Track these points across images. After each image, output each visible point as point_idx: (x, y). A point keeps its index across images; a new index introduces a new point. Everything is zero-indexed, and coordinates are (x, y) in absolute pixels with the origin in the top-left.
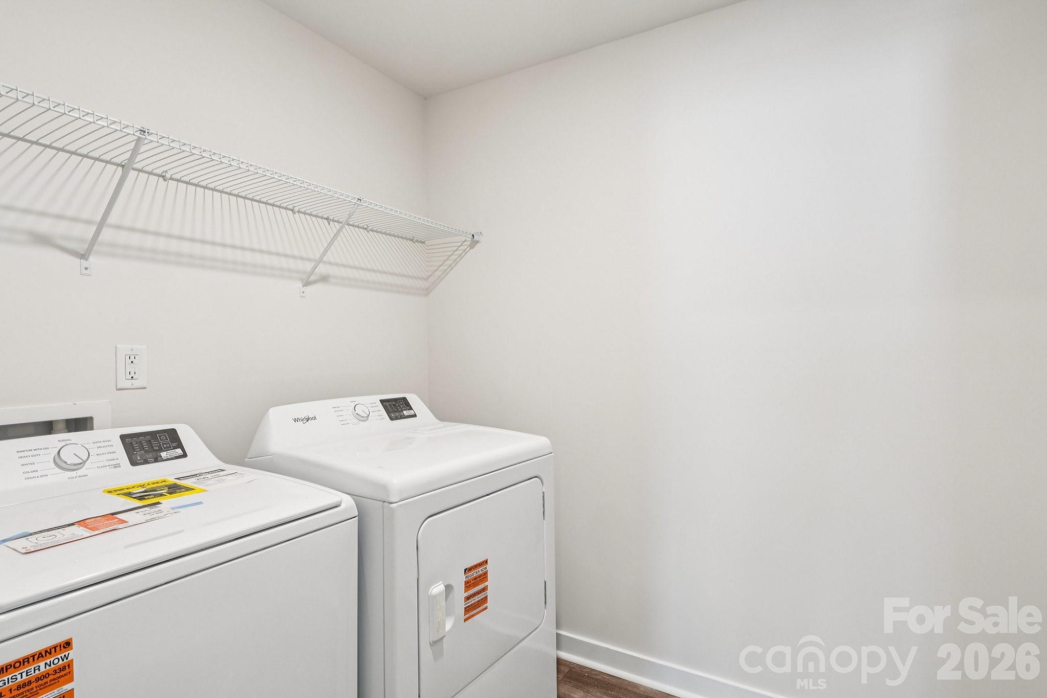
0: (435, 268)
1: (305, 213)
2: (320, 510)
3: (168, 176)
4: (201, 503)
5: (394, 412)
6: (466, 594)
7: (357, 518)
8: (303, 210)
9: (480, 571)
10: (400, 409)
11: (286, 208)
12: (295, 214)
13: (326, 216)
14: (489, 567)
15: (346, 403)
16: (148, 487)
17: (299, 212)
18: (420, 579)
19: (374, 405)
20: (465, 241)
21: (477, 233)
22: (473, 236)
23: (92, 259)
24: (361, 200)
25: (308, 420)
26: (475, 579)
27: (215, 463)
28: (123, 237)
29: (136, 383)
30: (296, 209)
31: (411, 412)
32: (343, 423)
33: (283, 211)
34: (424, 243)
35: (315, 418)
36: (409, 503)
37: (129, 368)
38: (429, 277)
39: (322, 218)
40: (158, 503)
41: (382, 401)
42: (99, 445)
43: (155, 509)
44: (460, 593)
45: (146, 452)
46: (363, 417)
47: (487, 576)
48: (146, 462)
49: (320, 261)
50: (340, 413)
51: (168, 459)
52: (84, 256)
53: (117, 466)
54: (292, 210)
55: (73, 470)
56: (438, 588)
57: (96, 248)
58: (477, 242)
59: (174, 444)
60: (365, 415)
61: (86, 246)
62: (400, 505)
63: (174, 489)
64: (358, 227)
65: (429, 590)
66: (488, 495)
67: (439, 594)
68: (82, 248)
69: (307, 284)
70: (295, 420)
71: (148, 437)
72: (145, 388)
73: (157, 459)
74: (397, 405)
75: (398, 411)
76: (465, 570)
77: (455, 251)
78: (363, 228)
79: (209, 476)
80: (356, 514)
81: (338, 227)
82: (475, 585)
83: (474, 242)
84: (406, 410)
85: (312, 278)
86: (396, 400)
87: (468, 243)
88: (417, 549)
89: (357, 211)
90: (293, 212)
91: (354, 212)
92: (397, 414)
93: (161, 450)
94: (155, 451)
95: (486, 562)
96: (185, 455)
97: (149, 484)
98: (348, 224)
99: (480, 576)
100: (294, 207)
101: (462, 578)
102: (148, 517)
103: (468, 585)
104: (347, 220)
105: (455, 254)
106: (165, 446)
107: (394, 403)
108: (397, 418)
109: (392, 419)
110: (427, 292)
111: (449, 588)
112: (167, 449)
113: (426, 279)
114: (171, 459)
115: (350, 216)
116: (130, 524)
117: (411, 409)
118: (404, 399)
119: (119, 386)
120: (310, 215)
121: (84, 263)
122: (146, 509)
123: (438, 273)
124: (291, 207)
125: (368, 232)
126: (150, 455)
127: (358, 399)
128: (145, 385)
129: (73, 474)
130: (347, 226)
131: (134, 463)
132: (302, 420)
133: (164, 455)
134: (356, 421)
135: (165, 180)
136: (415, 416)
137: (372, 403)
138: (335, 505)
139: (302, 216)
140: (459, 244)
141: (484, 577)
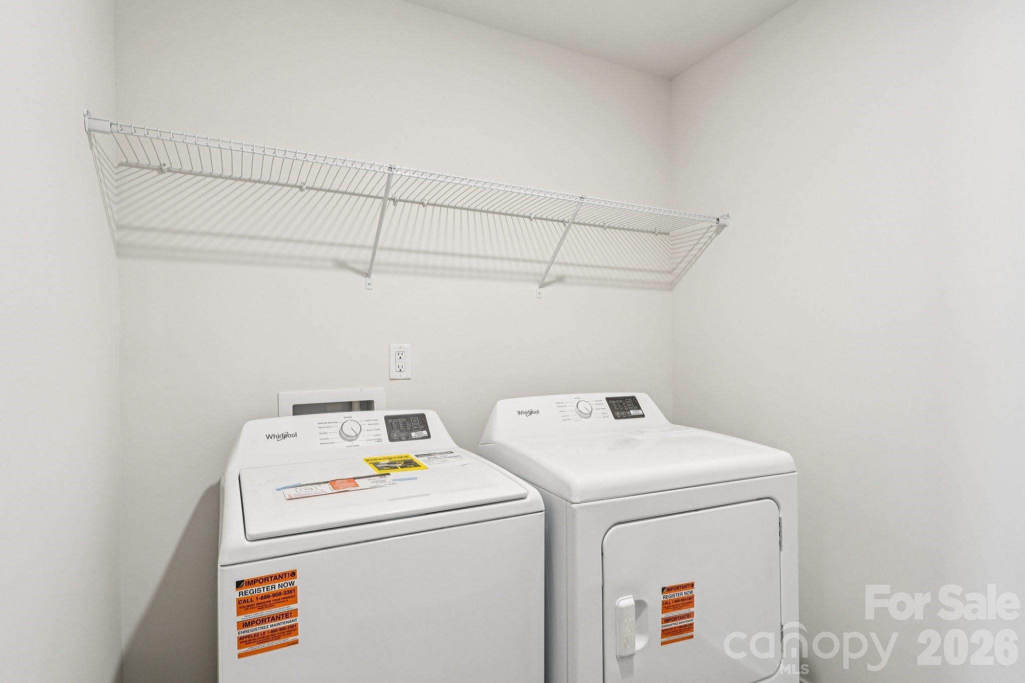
0: (679, 260)
1: (541, 219)
2: (508, 499)
3: (426, 202)
4: (416, 478)
5: (620, 411)
6: (665, 616)
7: (544, 512)
8: (539, 216)
9: (683, 594)
10: (627, 409)
11: (524, 217)
12: (532, 220)
13: (561, 219)
14: (695, 591)
15: (570, 399)
16: (393, 460)
17: (535, 218)
18: (605, 587)
19: (599, 403)
20: (711, 226)
21: (724, 215)
22: (718, 219)
23: (373, 276)
24: (583, 198)
25: (531, 413)
26: (677, 601)
27: (451, 445)
28: (394, 257)
29: (403, 375)
30: (533, 216)
31: (640, 412)
32: (564, 418)
33: (521, 219)
34: (668, 234)
35: (538, 412)
36: (592, 506)
37: (399, 363)
38: (674, 269)
39: (557, 221)
40: (388, 474)
41: (608, 399)
42: (370, 422)
43: (383, 479)
44: (655, 615)
45: (401, 431)
46: (586, 414)
47: (693, 602)
48: (400, 439)
49: (552, 263)
50: (563, 409)
51: (416, 439)
52: (367, 275)
53: (379, 440)
54: (529, 217)
55: (351, 441)
56: (627, 601)
57: (374, 267)
58: (724, 226)
59: (422, 427)
60: (588, 412)
61: (368, 266)
62: (582, 507)
63: (409, 464)
64: (594, 225)
65: (617, 599)
66: (696, 510)
67: (628, 608)
68: (364, 268)
69: (543, 285)
70: (519, 413)
71: (404, 420)
72: (410, 379)
73: (408, 438)
74: (624, 404)
75: (624, 410)
76: (663, 589)
77: (700, 239)
78: (599, 226)
79: (438, 456)
80: (544, 509)
81: (564, 229)
82: (675, 608)
83: (721, 227)
84: (632, 409)
85: (547, 279)
86: (623, 399)
87: (714, 228)
88: (602, 554)
89: (582, 208)
90: (530, 219)
91: (578, 211)
92: (623, 413)
93: (412, 430)
94: (408, 431)
95: (692, 585)
96: (429, 437)
97: (395, 458)
98: (574, 223)
99: (683, 599)
100: (531, 214)
101: (660, 598)
102: (374, 484)
103: (667, 606)
104: (574, 218)
105: (700, 241)
106: (415, 427)
107: (621, 401)
108: (622, 417)
109: (616, 418)
110: (671, 286)
111: (640, 605)
112: (417, 430)
113: (670, 272)
114: (419, 439)
115: (575, 215)
116: (360, 488)
117: (639, 408)
118: (633, 399)
119: (391, 377)
120: (546, 219)
121: (369, 280)
122: (378, 478)
123: (683, 265)
124: (527, 214)
125: (605, 229)
126: (404, 434)
127: (583, 396)
128: (408, 376)
129: (350, 443)
130: (573, 226)
131: (391, 439)
132: (526, 413)
133: (413, 434)
134: (578, 417)
135: (424, 206)
136: (643, 416)
137: (598, 401)
138: (520, 497)
139: (538, 221)
140: (705, 231)
141: (689, 601)
